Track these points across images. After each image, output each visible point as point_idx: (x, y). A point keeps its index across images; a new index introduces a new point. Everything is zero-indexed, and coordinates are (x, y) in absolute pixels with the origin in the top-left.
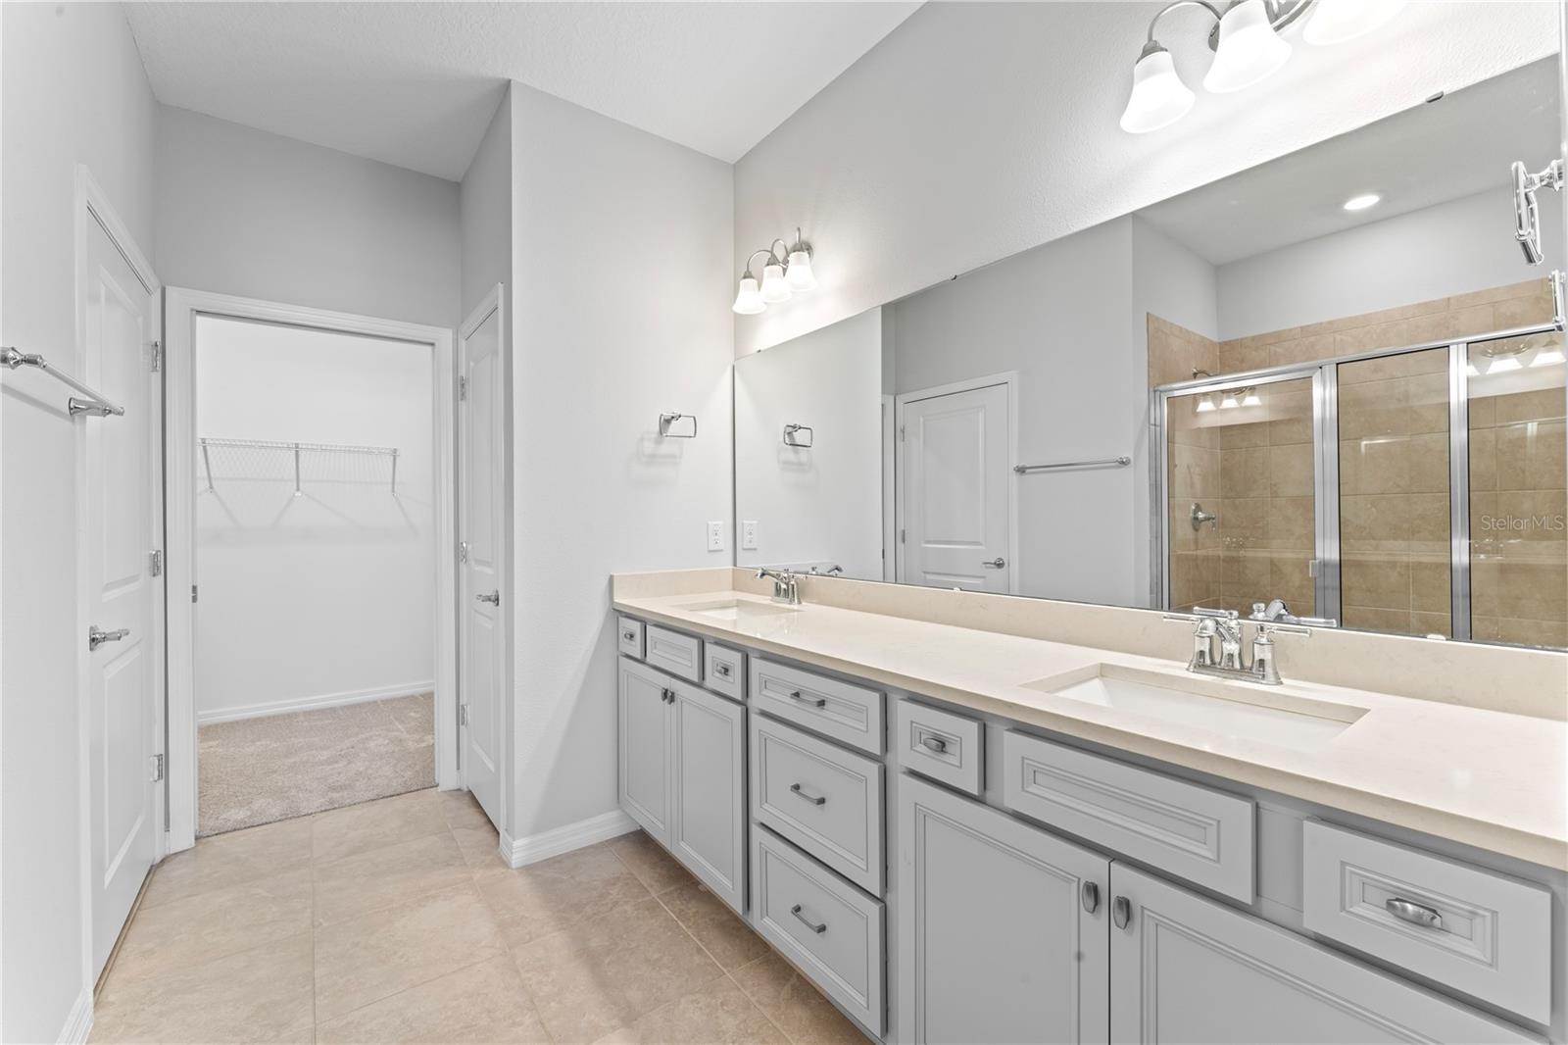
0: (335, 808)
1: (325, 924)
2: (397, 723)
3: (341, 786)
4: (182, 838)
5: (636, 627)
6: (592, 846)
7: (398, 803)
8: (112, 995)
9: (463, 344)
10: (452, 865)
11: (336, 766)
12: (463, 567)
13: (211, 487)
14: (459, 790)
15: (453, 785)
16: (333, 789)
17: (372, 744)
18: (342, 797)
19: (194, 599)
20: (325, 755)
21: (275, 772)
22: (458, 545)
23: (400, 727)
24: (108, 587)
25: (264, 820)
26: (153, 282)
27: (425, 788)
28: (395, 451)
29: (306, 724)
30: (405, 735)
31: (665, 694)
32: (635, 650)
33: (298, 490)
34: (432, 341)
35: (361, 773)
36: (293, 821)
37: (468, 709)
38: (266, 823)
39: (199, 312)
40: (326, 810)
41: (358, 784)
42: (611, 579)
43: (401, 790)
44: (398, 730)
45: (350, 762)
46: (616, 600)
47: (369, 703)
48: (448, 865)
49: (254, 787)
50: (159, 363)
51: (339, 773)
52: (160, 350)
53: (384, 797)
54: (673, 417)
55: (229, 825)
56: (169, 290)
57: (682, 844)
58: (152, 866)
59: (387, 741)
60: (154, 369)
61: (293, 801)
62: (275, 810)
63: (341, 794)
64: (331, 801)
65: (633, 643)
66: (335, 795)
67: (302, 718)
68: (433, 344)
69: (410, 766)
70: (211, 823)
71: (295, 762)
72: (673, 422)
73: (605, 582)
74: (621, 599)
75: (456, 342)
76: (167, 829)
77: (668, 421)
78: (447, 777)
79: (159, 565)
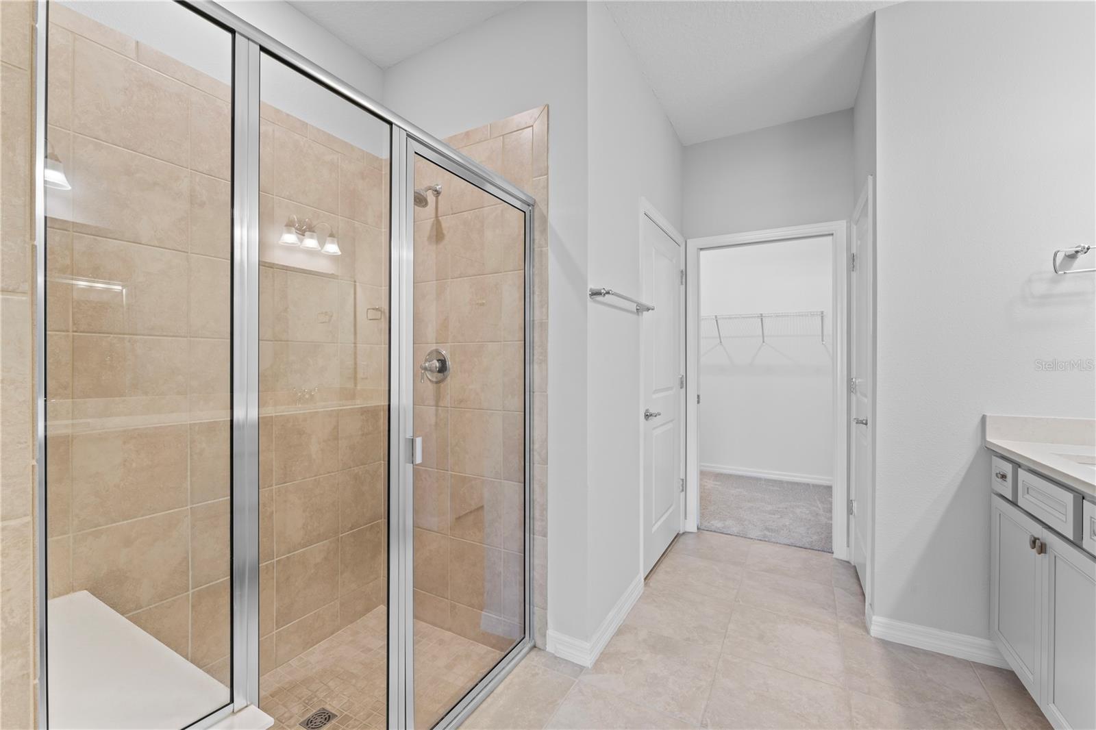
0: (765, 541)
1: (741, 603)
2: (818, 502)
3: (772, 529)
4: (691, 525)
5: (1007, 468)
6: (954, 658)
7: (803, 554)
8: (652, 582)
9: (854, 228)
10: (826, 609)
11: (773, 516)
12: (854, 398)
13: (721, 342)
14: (848, 562)
15: (844, 557)
16: (767, 529)
17: (798, 511)
18: (771, 536)
19: (698, 402)
20: (769, 508)
21: (741, 508)
22: (849, 380)
23: (820, 506)
24: (656, 391)
25: (729, 532)
26: (680, 240)
27: (824, 551)
28: (822, 313)
29: (764, 486)
30: (821, 512)
31: (1034, 542)
32: (1006, 489)
33: (763, 342)
34: (831, 232)
35: (786, 526)
36: (743, 539)
37: (855, 504)
38: (729, 534)
39: (701, 249)
40: (760, 540)
41: (782, 532)
42: (984, 418)
43: (807, 546)
44: (817, 507)
45: (781, 517)
46: (988, 439)
47: (804, 484)
48: (823, 608)
49: (729, 513)
50: (684, 280)
51: (774, 522)
52: (684, 274)
53: (795, 546)
54: (1077, 252)
55: (713, 528)
56: (688, 241)
57: (1052, 706)
58: (678, 534)
59: (808, 512)
60: (682, 284)
61: (745, 528)
62: (735, 530)
63: (771, 534)
64: (765, 536)
65: (1005, 483)
66: (767, 533)
67: (763, 482)
68: (832, 234)
69: (818, 533)
70: (706, 524)
71: (752, 506)
72: (1081, 256)
73: (977, 420)
74: (993, 439)
75: (849, 229)
76: (686, 519)
77: (1072, 257)
78: (840, 550)
79: (683, 383)
